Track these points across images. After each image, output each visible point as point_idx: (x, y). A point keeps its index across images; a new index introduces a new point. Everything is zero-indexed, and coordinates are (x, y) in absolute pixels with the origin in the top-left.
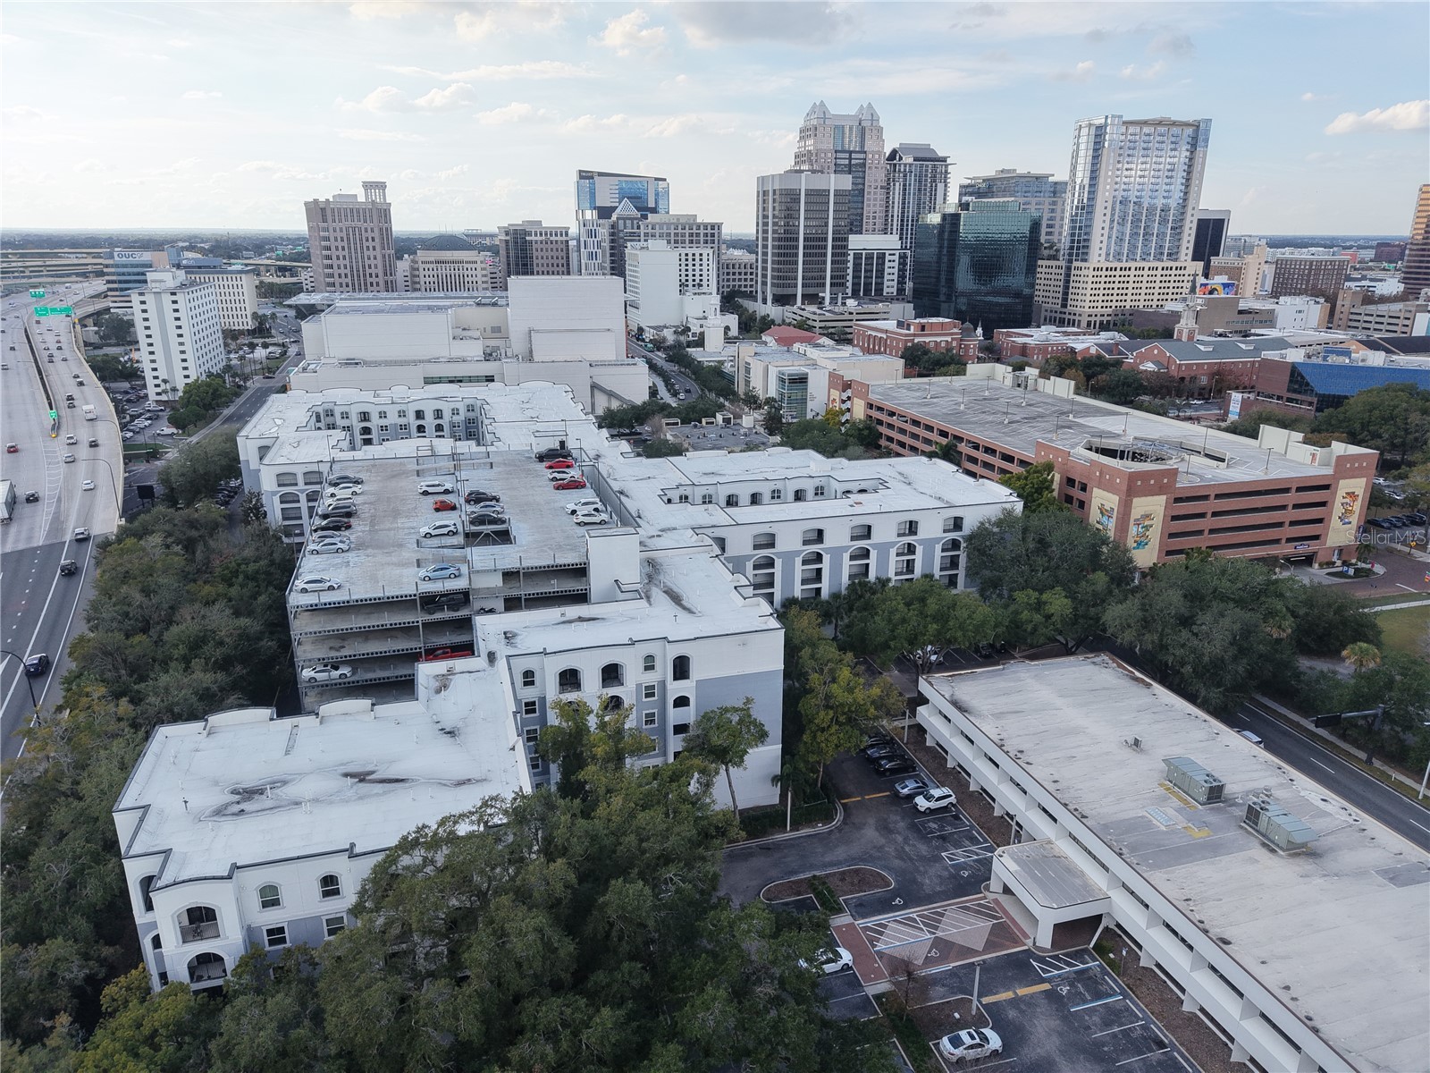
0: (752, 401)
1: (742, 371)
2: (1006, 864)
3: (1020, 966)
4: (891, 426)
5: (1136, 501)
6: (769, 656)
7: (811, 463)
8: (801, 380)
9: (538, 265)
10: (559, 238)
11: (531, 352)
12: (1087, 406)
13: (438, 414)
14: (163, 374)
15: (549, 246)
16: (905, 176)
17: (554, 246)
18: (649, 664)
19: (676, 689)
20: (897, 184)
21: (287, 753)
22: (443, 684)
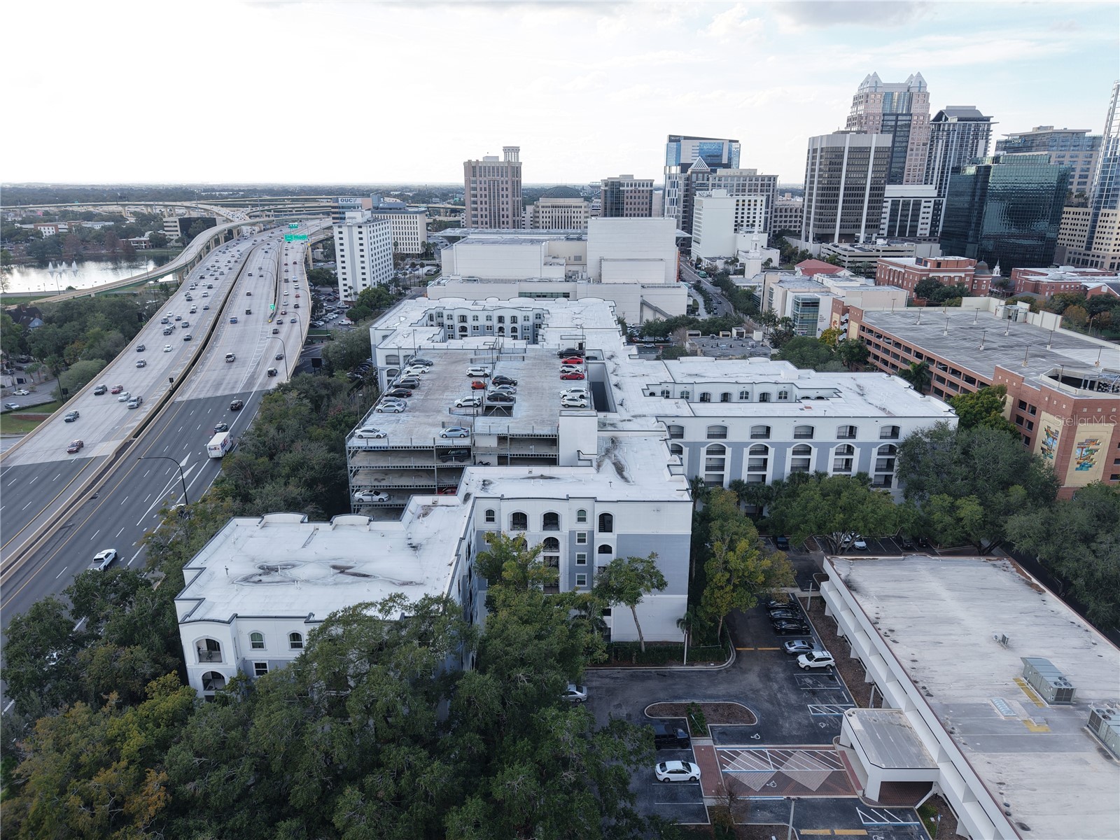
0: (770, 319)
1: (767, 295)
2: (854, 722)
3: (846, 811)
4: (877, 346)
5: (1081, 427)
6: (680, 522)
7: (785, 371)
8: (815, 304)
9: (627, 209)
10: (645, 188)
11: (600, 275)
12: (1071, 339)
13: (514, 319)
14: (349, 283)
15: (637, 195)
16: (948, 134)
17: (641, 195)
18: (582, 515)
19: (602, 538)
20: (940, 141)
21: (304, 546)
22: (426, 511)
